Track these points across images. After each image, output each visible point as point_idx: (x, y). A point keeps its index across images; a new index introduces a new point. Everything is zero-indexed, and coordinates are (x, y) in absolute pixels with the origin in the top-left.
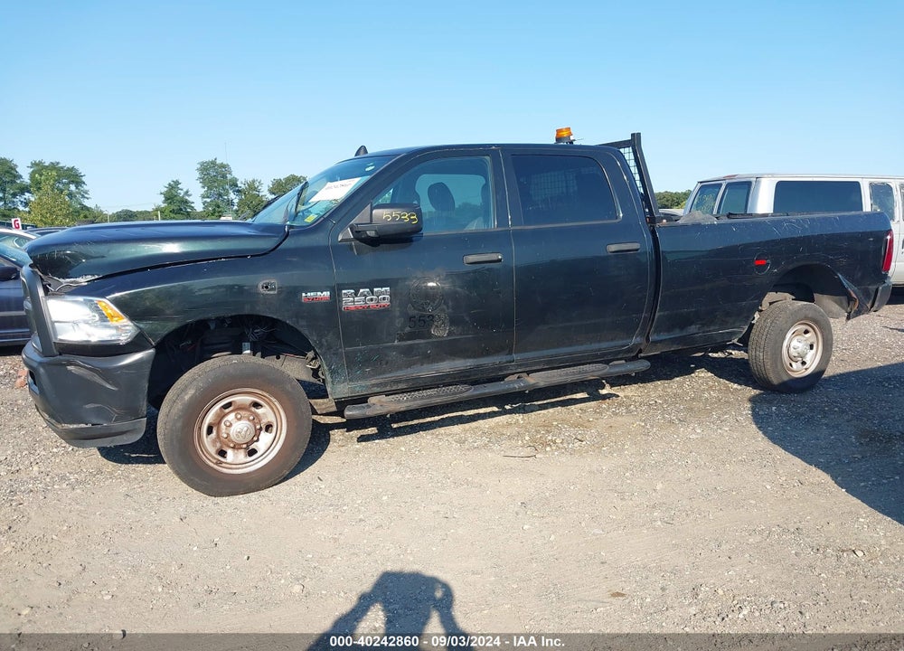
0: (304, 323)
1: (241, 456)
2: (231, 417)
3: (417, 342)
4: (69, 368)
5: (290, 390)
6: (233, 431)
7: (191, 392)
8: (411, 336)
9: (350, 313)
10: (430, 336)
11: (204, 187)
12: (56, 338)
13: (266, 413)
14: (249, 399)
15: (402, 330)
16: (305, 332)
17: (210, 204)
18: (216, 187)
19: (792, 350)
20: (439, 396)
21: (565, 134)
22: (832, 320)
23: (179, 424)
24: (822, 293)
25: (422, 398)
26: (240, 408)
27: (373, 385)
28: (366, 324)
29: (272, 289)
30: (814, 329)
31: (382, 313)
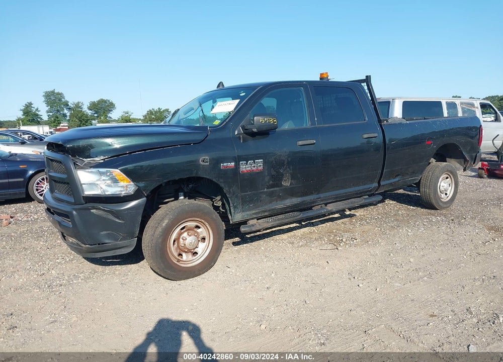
0: (222, 181)
1: (190, 256)
2: (185, 235)
3: (275, 189)
4: (92, 211)
5: (215, 217)
6: (187, 242)
7: (166, 222)
8: (272, 186)
9: (244, 174)
10: (282, 185)
11: (48, 106)
12: (83, 193)
13: (202, 231)
14: (194, 224)
15: (268, 183)
16: (222, 185)
17: (52, 116)
18: (55, 106)
19: (441, 188)
20: (286, 219)
21: (325, 76)
22: (458, 172)
23: (160, 240)
24: (451, 157)
25: (279, 220)
26: (190, 229)
27: (253, 214)
28: (251, 180)
29: (206, 162)
30: (450, 177)
31: (259, 174)
